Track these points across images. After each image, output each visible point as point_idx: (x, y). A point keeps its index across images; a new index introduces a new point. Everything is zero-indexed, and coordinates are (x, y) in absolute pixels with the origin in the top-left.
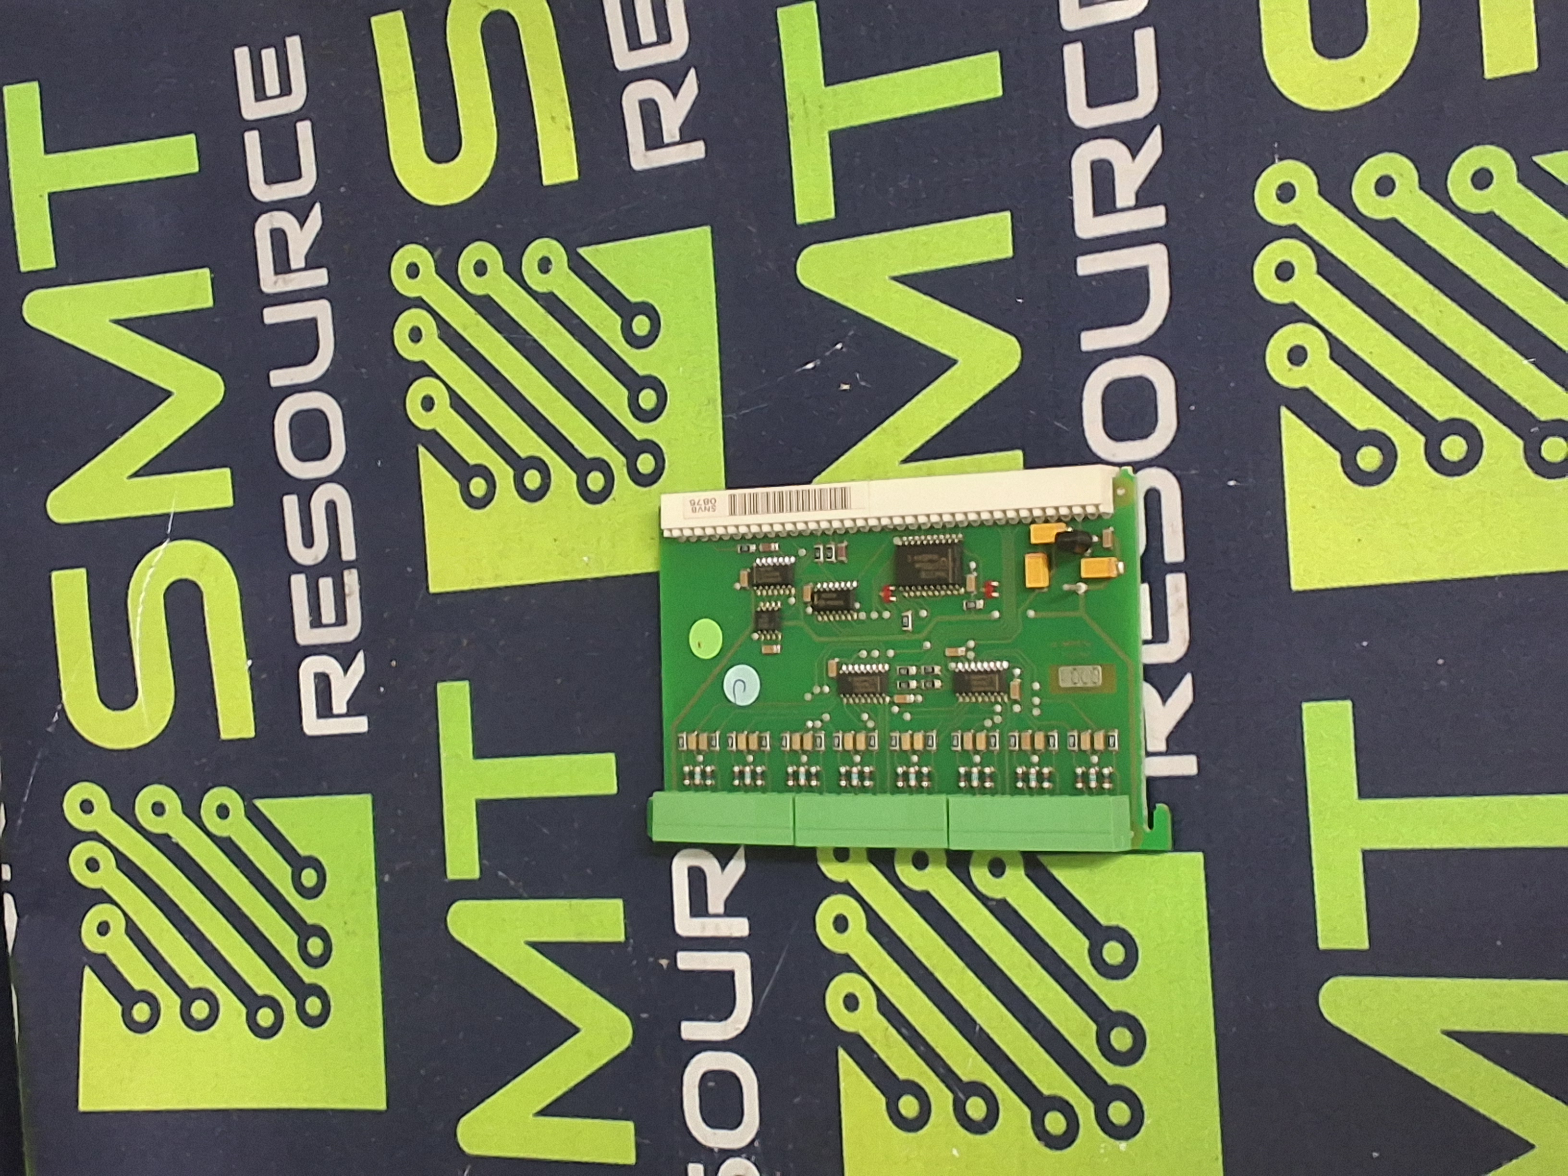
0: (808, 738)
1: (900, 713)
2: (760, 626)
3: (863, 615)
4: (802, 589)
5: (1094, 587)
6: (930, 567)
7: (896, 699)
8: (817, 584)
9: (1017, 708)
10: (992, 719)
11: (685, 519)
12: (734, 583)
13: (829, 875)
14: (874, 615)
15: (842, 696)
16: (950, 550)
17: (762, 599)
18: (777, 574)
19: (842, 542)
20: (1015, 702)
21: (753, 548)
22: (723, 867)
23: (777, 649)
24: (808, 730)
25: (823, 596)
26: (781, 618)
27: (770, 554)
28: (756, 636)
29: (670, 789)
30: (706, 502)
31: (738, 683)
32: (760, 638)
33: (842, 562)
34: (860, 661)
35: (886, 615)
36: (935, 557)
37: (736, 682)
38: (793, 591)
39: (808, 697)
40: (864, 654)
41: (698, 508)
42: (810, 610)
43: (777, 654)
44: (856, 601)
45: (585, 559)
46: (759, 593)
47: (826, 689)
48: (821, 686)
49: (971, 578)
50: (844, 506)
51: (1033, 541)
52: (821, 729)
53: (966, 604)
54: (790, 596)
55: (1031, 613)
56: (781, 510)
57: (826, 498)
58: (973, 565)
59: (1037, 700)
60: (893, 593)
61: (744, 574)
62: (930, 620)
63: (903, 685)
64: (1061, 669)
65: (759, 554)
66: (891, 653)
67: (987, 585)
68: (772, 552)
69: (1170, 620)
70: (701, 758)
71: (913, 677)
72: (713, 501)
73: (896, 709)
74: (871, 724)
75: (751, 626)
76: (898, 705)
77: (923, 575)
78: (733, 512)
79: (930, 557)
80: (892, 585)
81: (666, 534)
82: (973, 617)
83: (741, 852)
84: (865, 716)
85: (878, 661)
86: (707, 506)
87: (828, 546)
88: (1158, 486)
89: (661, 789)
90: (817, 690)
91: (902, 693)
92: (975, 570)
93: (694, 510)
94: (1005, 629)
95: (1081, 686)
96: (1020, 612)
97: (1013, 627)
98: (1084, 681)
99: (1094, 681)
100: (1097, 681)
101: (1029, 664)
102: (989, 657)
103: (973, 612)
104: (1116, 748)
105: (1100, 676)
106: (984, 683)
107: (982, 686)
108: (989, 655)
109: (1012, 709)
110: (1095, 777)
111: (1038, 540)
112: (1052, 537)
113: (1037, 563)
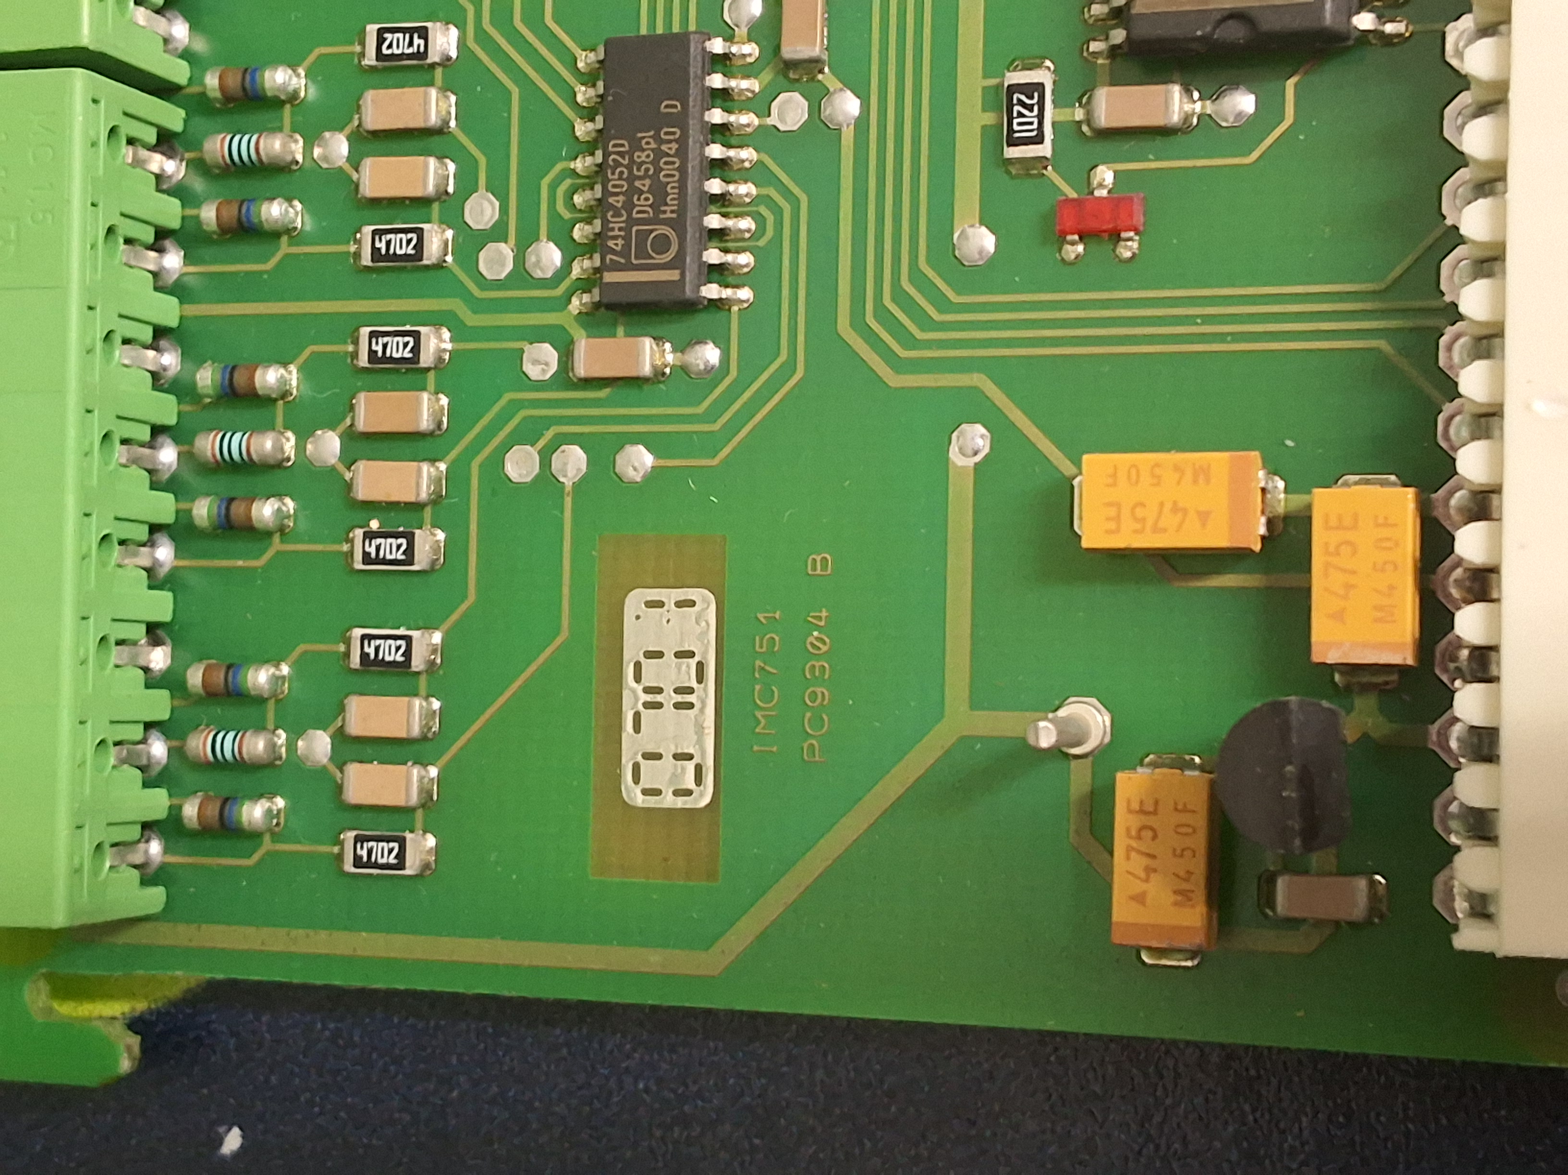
9: (541, 362)
49: (1169, 105)
51: (1327, 500)
59: (574, 467)
82: (971, 118)
94: (899, 295)
95: (627, 698)
96: (978, 380)
97: (910, 342)
98: (647, 715)
99: (646, 766)
100: (645, 783)
101: (732, 428)
102: (778, 212)
103: (989, 118)
104: (349, 867)
105: (669, 801)
106: (643, 204)
107: (633, 191)
108: (787, 208)
109: (538, 335)
110: (228, 755)
111: (1327, 527)
112: (1339, 616)
113: (1204, 517)
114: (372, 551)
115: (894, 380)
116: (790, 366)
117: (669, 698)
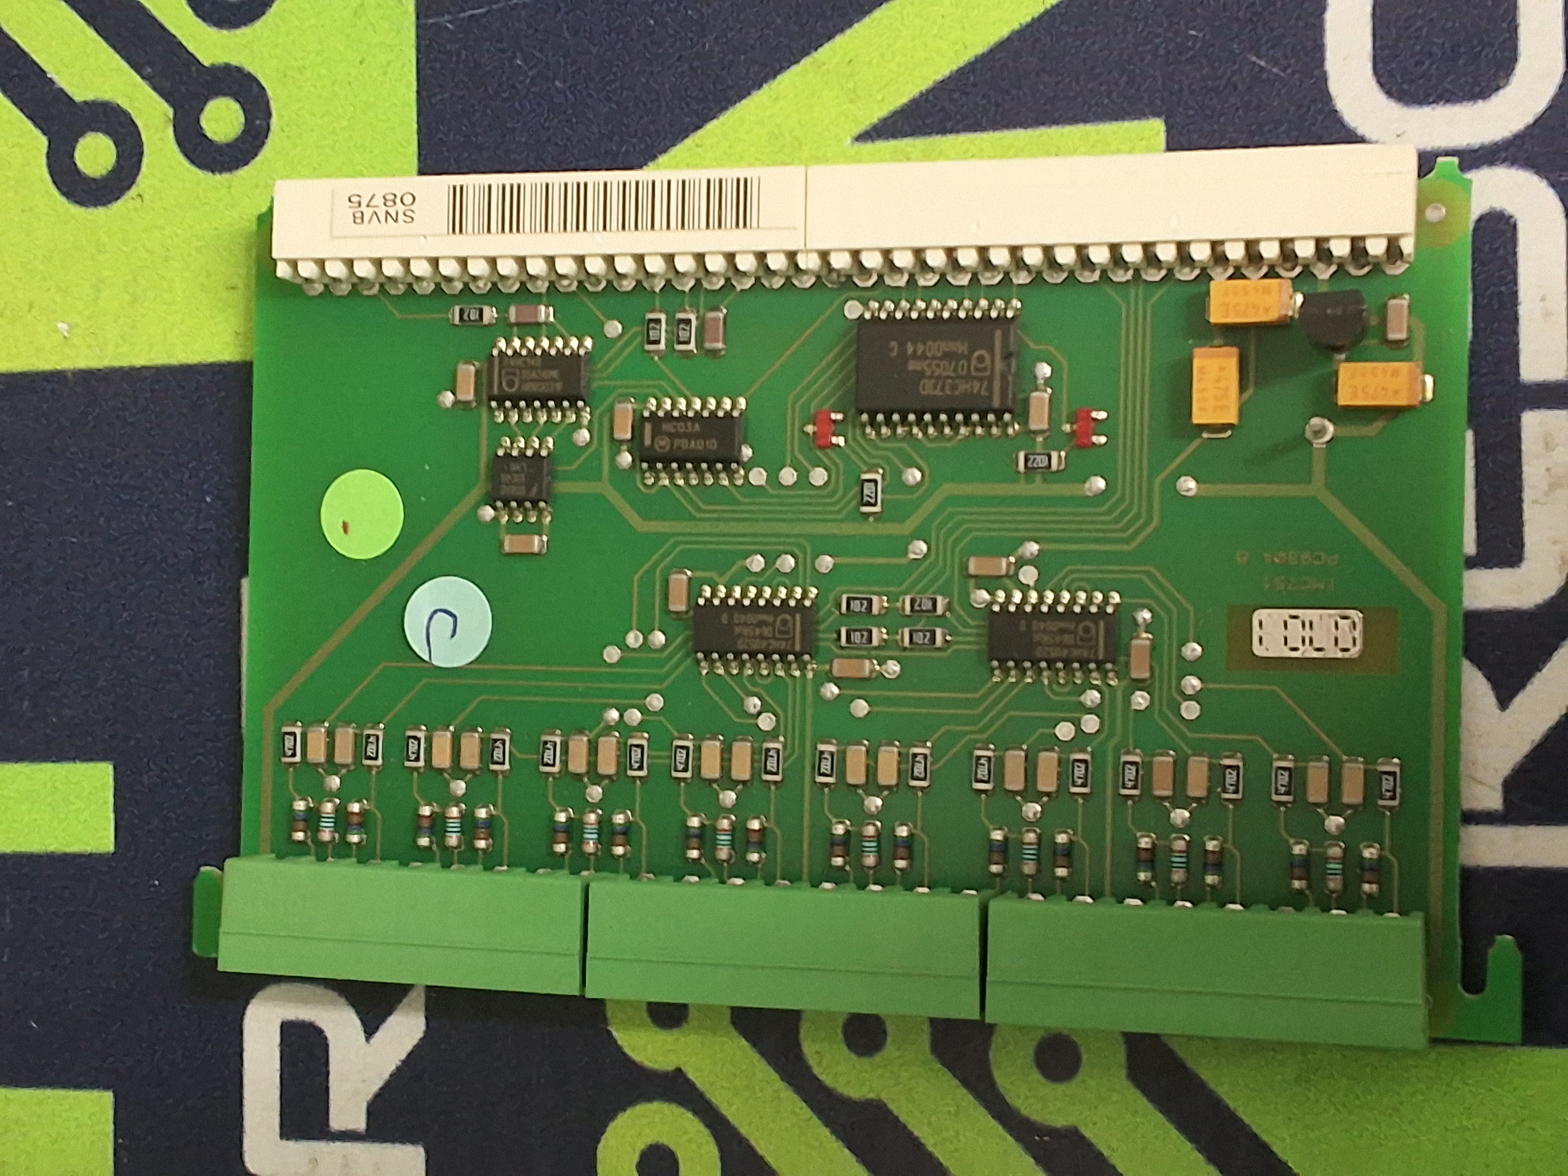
0: (608, 747)
1: (844, 701)
2: (505, 491)
3: (758, 477)
4: (611, 410)
5: (1352, 430)
6: (946, 369)
7: (838, 667)
8: (646, 401)
9: (1141, 700)
10: (1077, 723)
11: (332, 237)
12: (439, 392)
13: (637, 1056)
14: (788, 476)
15: (700, 655)
16: (998, 334)
17: (505, 428)
18: (554, 373)
19: (717, 309)
20: (1139, 684)
21: (490, 314)
22: (370, 1031)
23: (536, 543)
24: (608, 729)
25: (667, 427)
26: (552, 473)
27: (532, 328)
28: (488, 513)
29: (255, 852)
30: (390, 199)
31: (436, 617)
32: (496, 519)
33: (714, 353)
34: (745, 577)
35: (819, 476)
36: (961, 347)
37: (435, 612)
38: (586, 416)
39: (612, 654)
40: (757, 563)
41: (368, 213)
42: (626, 459)
43: (539, 554)
44: (745, 442)
45: (62, 326)
46: (501, 418)
47: (659, 638)
48: (646, 633)
49: (1040, 398)
50: (742, 220)
51: (1216, 317)
52: (641, 727)
53: (1026, 460)
54: (577, 425)
55: (1189, 485)
56: (581, 225)
57: (698, 201)
58: (1044, 370)
59: (1193, 683)
60: (837, 428)
61: (467, 372)
62: (928, 494)
63: (856, 637)
64: (1260, 615)
65: (506, 328)
66: (826, 562)
67: (1081, 417)
68: (539, 324)
69: (1529, 512)
70: (335, 782)
71: (881, 620)
72: (408, 200)
73: (832, 690)
74: (766, 722)
75: (478, 491)
76: (837, 681)
77: (927, 388)
78: (457, 225)
79: (945, 346)
80: (837, 412)
81: (283, 271)
82: (1038, 488)
83: (417, 998)
84: (753, 703)
85: (792, 578)
86: (392, 212)
87: (681, 316)
88: (1510, 207)
89: (236, 853)
90: (633, 639)
91: (852, 650)
92: (1048, 382)
93: (359, 219)
94: (1116, 521)
95: (1307, 655)
96: (1158, 481)
97: (1137, 517)
98: (1316, 645)
99: (1341, 645)
100: (1349, 645)
101: (1175, 601)
102: (1074, 580)
103: (1038, 478)
104: (1395, 803)
105: (1357, 634)
106: (1068, 639)
107: (1061, 645)
108: (1074, 576)
109: (1127, 702)
110: (1339, 866)
111: (1227, 316)
112: (1267, 310)
113: (1222, 369)
114: (1232, 788)
115: (1155, 523)
116: (1148, 574)
117: (1307, 633)
